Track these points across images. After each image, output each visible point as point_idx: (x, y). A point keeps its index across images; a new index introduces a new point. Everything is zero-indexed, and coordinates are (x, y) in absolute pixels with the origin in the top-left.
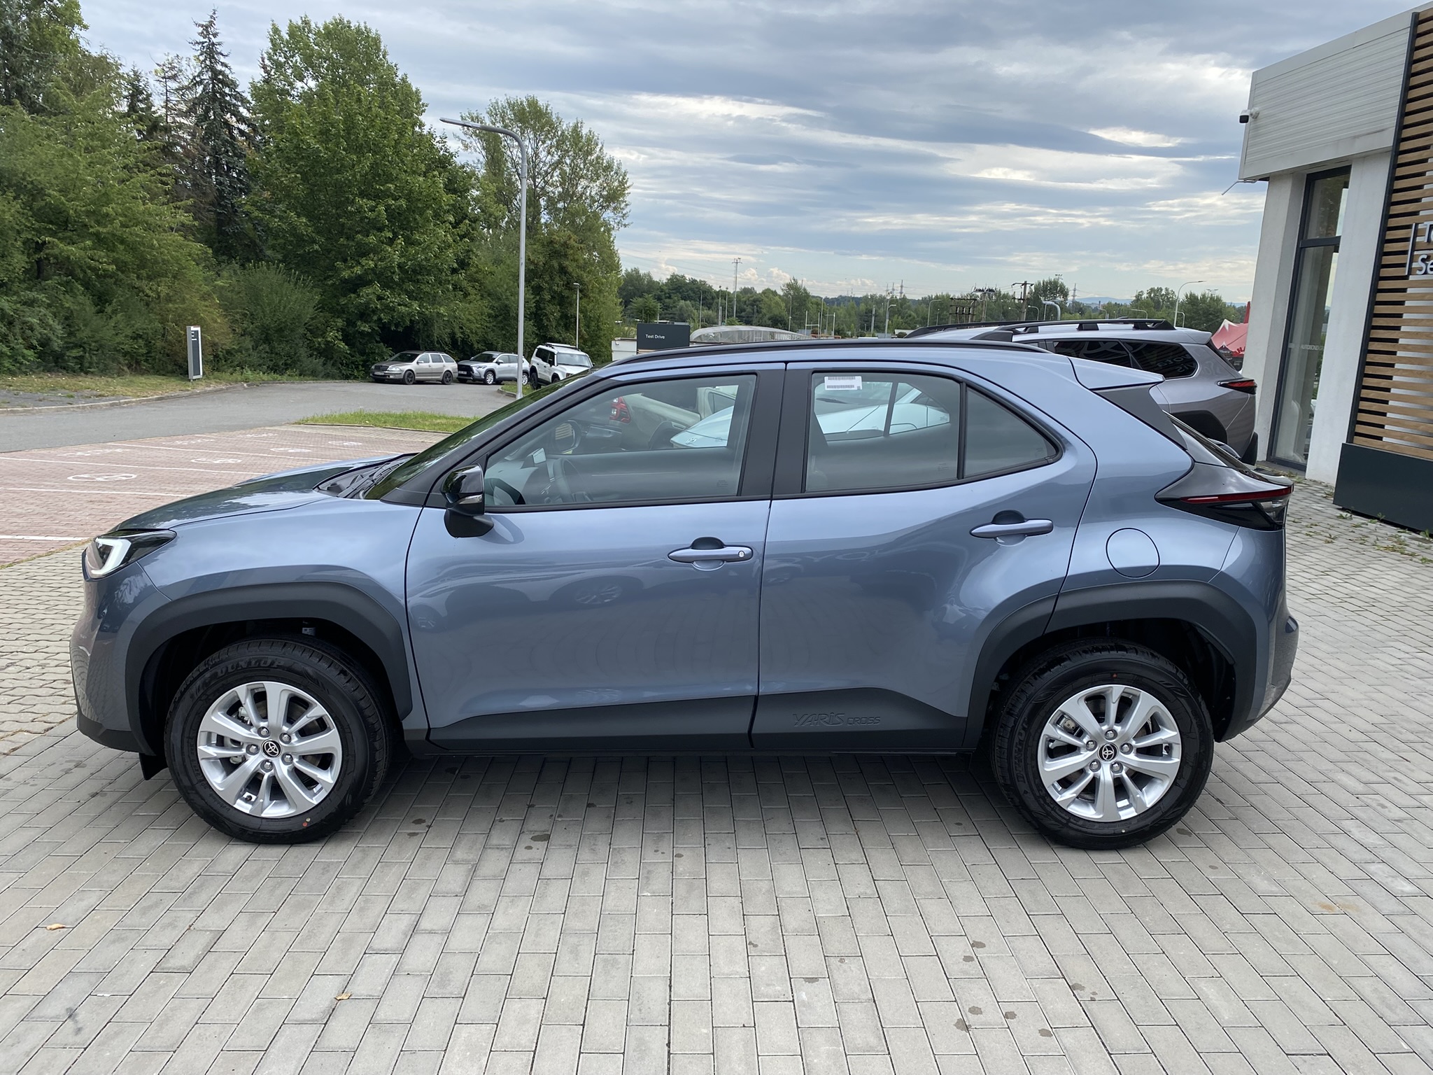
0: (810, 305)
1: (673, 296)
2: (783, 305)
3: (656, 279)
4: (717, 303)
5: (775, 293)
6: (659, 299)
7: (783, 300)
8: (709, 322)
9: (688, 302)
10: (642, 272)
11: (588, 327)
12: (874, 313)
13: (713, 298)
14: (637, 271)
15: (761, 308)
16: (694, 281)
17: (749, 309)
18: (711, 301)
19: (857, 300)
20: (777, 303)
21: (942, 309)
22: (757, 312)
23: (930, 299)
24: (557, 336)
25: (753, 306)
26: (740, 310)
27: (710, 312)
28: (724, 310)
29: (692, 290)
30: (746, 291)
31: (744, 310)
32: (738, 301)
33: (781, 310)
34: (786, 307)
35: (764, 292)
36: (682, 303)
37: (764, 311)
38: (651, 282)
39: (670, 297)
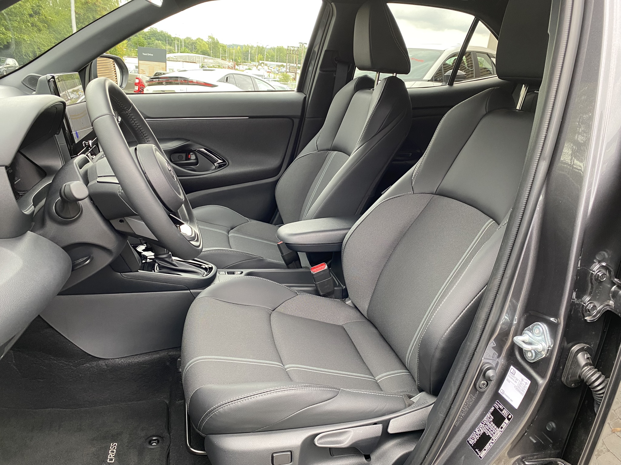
0: (219, 46)
4: (174, 43)
5: (202, 40)
7: (206, 43)
8: (171, 52)
12: (249, 52)
13: (172, 41)
16: (162, 32)
17: (190, 47)
19: (242, 47)
20: (204, 45)
21: (280, 53)
22: (194, 49)
23: (274, 48)
25: (192, 45)
26: (186, 47)
28: (178, 47)
29: (161, 35)
30: (188, 38)
32: (185, 43)
33: (206, 48)
34: (208, 47)
35: (197, 39)
36: (157, 41)
37: (198, 47)
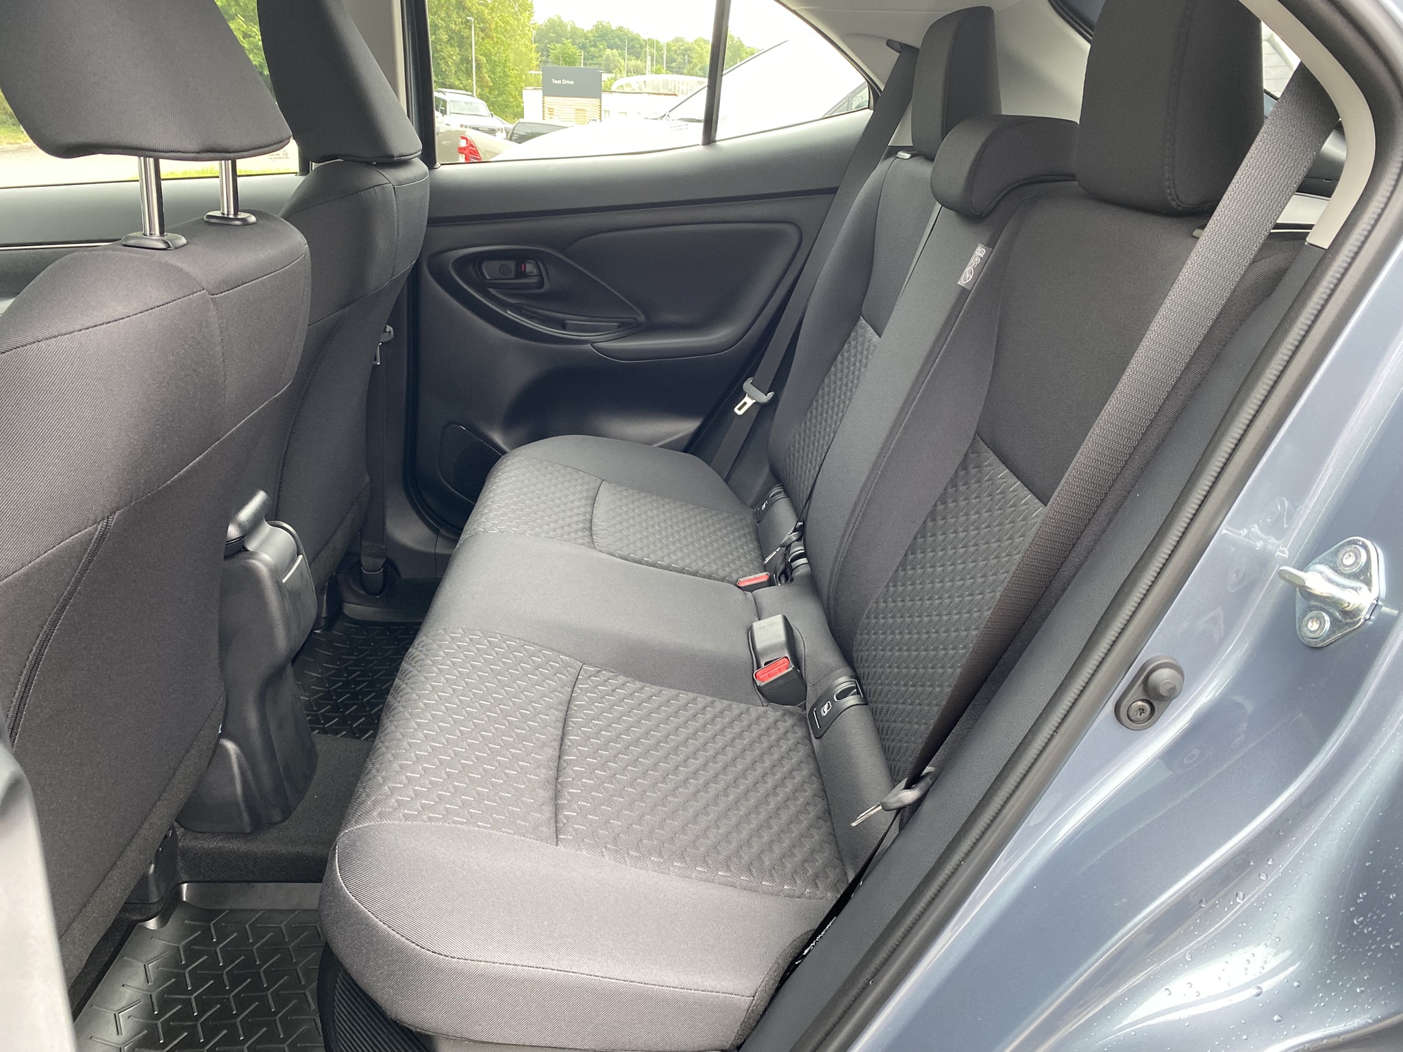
1: (598, 43)
3: (578, 25)
6: (583, 47)
8: (635, 72)
9: (615, 51)
10: (565, 20)
11: (494, 74)
14: (559, 18)
15: (692, 58)
16: (620, 29)
17: (679, 60)
18: (639, 50)
24: (457, 83)
25: (684, 56)
26: (671, 60)
27: (639, 62)
29: (619, 37)
30: (677, 40)
31: (675, 61)
32: (669, 50)
36: (608, 51)
37: (695, 61)
38: (574, 29)
39: (595, 46)
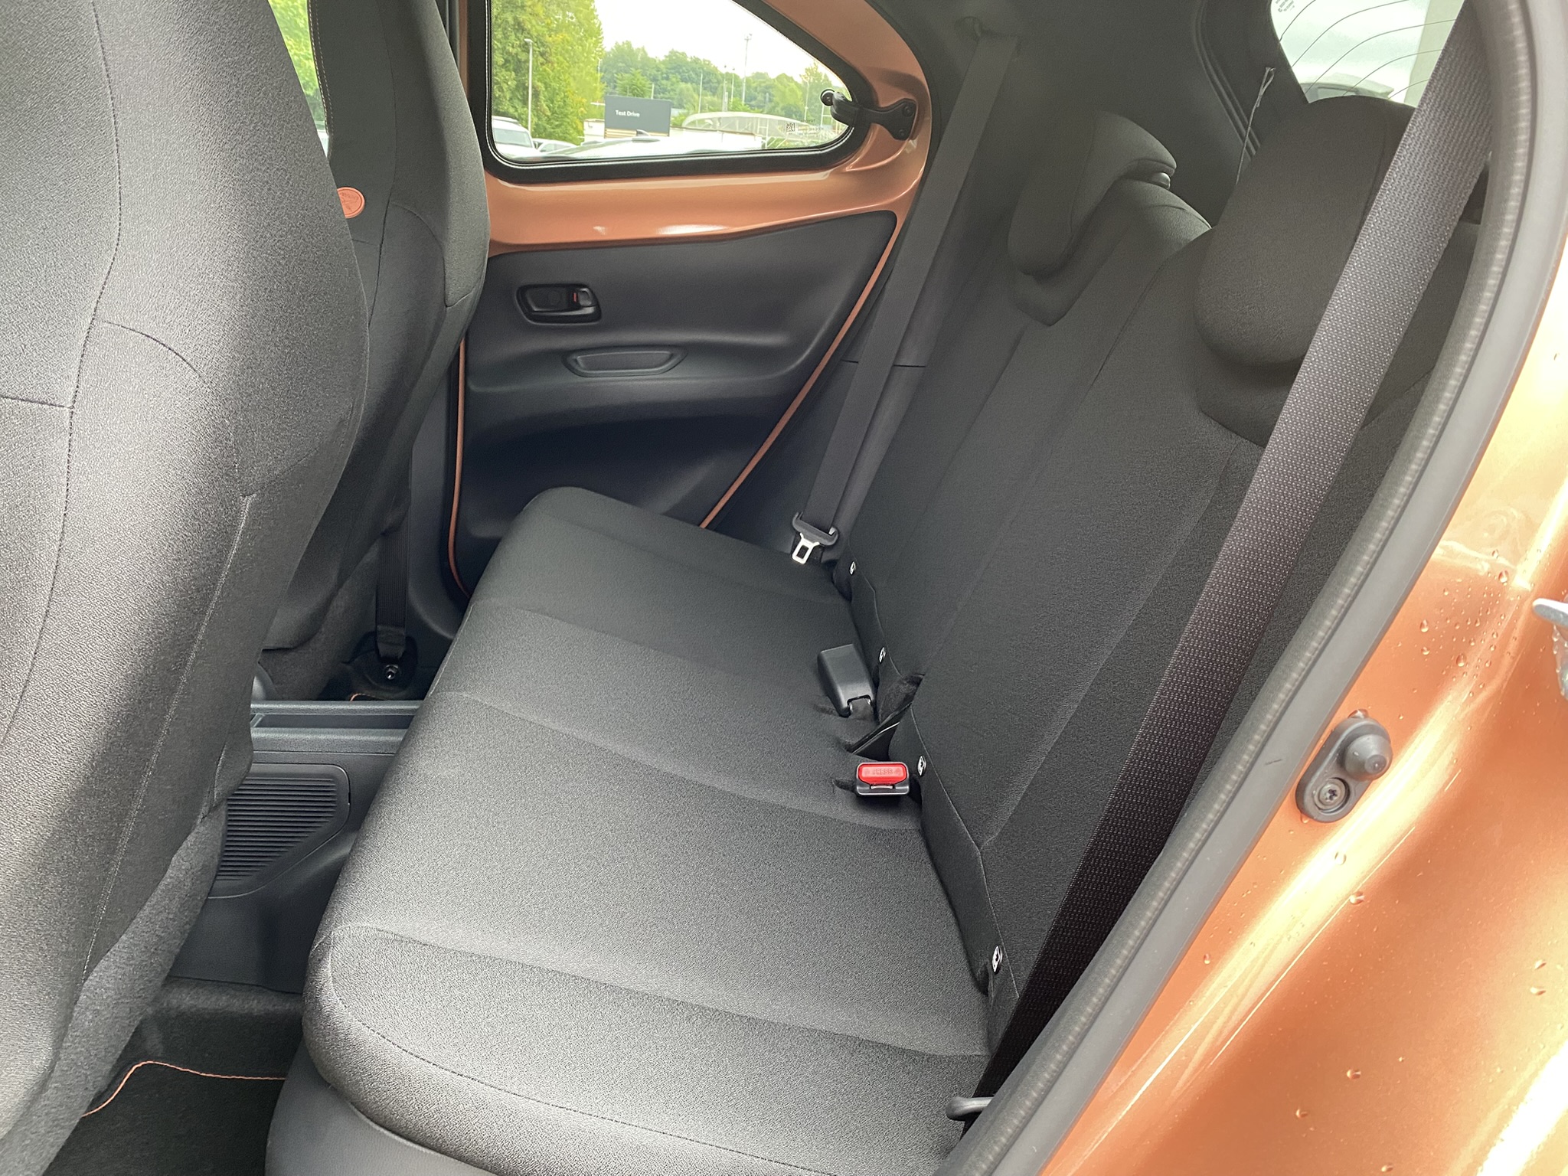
1: (671, 76)
2: (800, 93)
3: (651, 55)
4: (722, 87)
5: (791, 79)
6: (655, 80)
7: (801, 89)
8: (709, 107)
9: (689, 85)
10: (635, 47)
11: (552, 102)
13: (719, 82)
14: (628, 44)
15: (774, 96)
16: (696, 61)
17: (760, 97)
18: (717, 85)
20: (792, 91)
22: (770, 99)
25: (765, 93)
26: (750, 99)
27: (714, 98)
28: (730, 96)
29: (694, 70)
30: (758, 75)
31: (755, 99)
32: (748, 87)
33: (797, 99)
34: (802, 95)
35: (778, 78)
36: (683, 85)
37: (776, 99)
38: (645, 56)
